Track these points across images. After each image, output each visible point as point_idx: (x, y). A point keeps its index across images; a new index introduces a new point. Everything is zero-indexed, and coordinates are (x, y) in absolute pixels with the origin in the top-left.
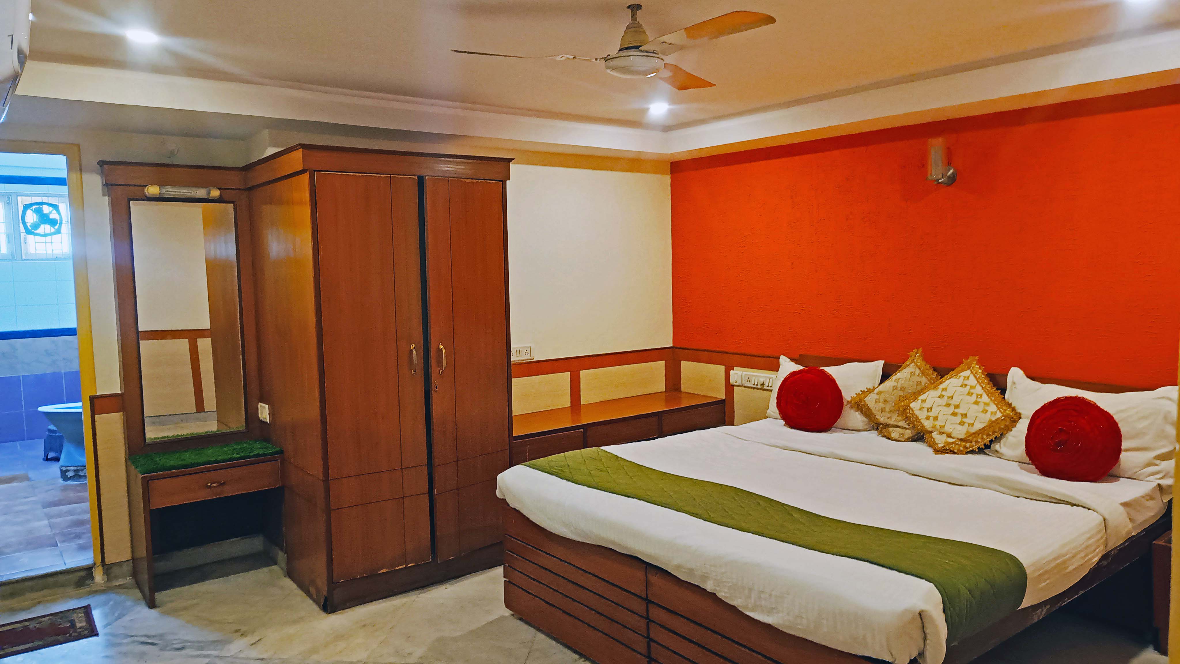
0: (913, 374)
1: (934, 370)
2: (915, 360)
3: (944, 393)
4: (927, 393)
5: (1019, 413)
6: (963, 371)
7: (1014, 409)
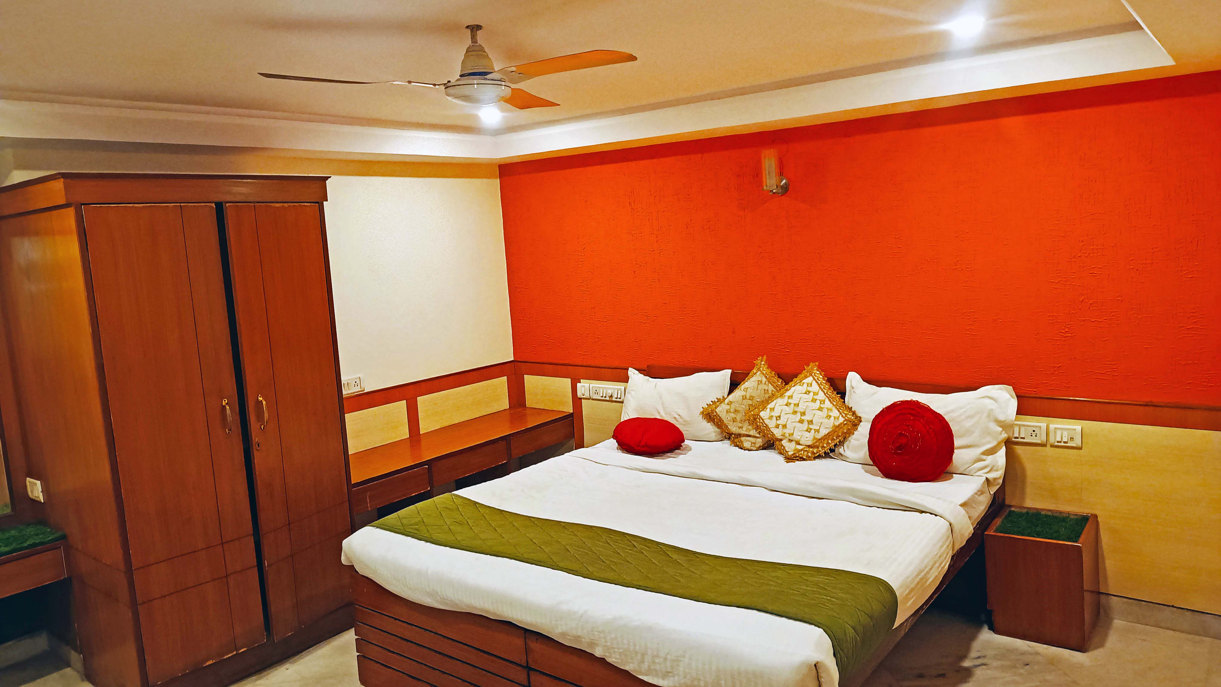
0: (760, 382)
1: (779, 377)
2: (761, 369)
3: (790, 401)
4: (775, 401)
5: (860, 417)
6: (806, 377)
7: (854, 413)
